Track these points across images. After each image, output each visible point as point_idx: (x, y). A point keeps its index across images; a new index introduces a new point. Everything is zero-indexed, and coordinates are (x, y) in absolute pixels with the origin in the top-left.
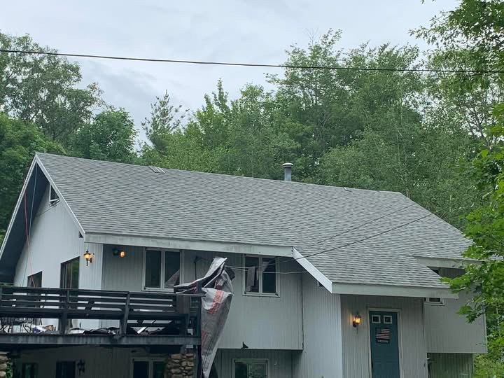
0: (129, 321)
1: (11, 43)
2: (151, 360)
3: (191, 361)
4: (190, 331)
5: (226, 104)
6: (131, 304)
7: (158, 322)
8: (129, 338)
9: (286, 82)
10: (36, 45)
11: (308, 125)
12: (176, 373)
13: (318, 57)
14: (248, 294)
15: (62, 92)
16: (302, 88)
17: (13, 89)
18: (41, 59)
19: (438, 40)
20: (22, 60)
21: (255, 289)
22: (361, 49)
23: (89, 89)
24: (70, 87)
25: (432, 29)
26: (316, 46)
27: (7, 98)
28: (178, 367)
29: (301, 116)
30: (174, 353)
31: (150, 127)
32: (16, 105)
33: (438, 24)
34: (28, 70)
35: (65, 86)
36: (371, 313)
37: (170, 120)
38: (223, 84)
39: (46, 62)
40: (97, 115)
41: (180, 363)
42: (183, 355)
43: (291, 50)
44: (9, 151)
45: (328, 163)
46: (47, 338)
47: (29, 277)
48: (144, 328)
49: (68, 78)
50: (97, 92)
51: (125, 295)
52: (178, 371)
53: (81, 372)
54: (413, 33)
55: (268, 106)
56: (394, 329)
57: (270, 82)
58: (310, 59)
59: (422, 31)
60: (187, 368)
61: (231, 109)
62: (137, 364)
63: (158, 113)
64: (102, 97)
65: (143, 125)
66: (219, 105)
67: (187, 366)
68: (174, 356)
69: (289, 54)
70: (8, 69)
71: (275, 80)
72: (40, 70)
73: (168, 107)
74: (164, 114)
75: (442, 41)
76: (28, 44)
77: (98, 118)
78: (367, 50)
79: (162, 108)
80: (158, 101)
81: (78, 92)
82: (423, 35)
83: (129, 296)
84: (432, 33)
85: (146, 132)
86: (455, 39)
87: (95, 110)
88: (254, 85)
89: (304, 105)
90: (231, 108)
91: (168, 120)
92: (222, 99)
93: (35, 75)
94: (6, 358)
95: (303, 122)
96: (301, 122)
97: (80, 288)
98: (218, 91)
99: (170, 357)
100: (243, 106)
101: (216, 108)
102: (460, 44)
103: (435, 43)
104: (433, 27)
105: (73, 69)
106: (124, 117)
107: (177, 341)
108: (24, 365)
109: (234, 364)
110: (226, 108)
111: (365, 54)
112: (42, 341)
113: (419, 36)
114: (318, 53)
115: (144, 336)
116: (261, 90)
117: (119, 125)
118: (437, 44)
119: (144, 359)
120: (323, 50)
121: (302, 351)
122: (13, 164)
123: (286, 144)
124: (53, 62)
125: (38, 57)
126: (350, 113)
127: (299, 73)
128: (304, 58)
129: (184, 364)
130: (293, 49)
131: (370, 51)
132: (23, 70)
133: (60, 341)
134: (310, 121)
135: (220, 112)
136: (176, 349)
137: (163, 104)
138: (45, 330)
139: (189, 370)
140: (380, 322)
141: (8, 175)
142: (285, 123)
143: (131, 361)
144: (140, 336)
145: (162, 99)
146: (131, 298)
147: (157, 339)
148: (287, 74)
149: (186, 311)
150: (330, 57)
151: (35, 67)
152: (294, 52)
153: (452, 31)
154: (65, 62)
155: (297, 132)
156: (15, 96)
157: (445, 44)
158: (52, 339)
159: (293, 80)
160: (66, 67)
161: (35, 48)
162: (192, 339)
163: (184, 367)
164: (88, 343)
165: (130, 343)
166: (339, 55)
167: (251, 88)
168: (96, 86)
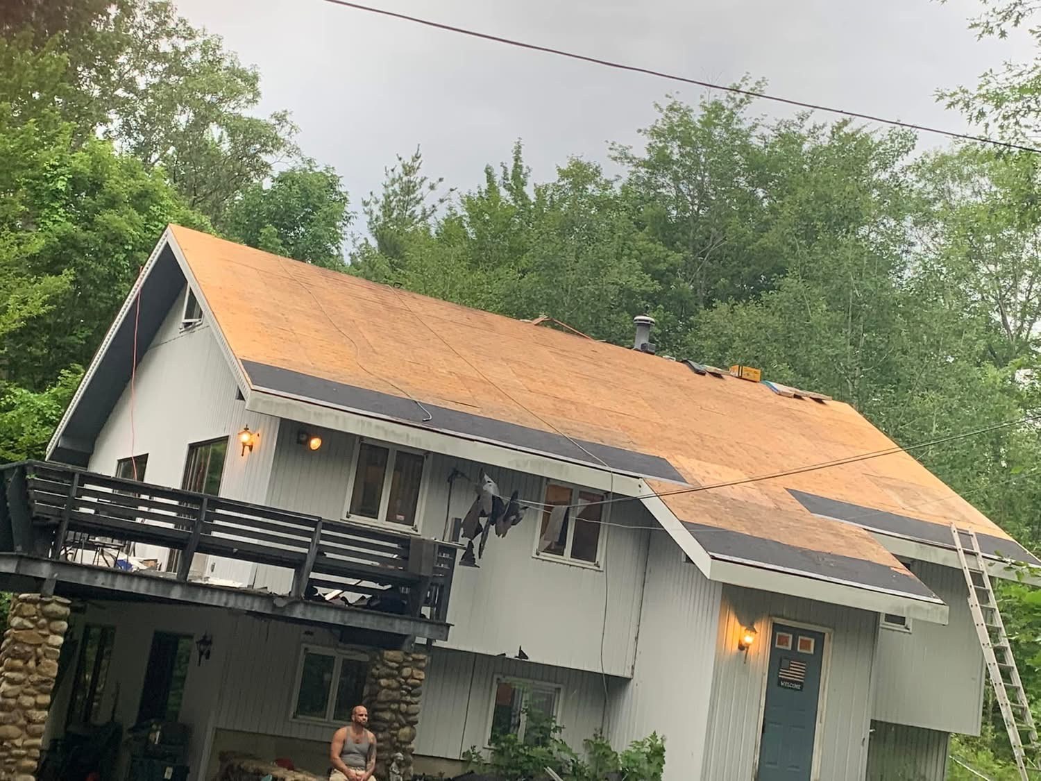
0: (313, 575)
1: (137, 10)
2: (340, 655)
3: (420, 669)
4: (426, 611)
5: (525, 189)
6: (322, 542)
7: (365, 584)
8: (309, 607)
9: (646, 164)
10: (181, 20)
11: (678, 251)
12: (388, 687)
13: (716, 125)
14: (543, 555)
15: (218, 119)
16: (676, 179)
17: (128, 101)
18: (189, 51)
19: (989, 118)
20: (150, 48)
21: (558, 548)
22: (798, 122)
23: (273, 121)
24: (236, 111)
25: (980, 95)
26: (715, 103)
27: (112, 115)
28: (394, 677)
29: (667, 232)
30: (390, 649)
31: (377, 211)
32: (127, 130)
33: (993, 86)
34: (159, 68)
35: (227, 108)
36: (776, 628)
37: (418, 202)
38: (522, 150)
39: (196, 56)
40: (281, 173)
41: (399, 669)
42: (407, 654)
43: (665, 103)
44: (107, 216)
45: (706, 330)
46: (153, 584)
47: (120, 461)
48: (337, 592)
49: (234, 93)
50: (287, 128)
51: (314, 524)
52: (394, 684)
53: (203, 657)
54: (941, 97)
55: (604, 205)
56: (814, 664)
57: (615, 159)
58: (699, 125)
59: (960, 95)
60: (410, 681)
61: (533, 201)
62: (311, 659)
63: (397, 187)
64: (295, 139)
65: (366, 204)
66: (510, 189)
67: (412, 677)
68: (390, 654)
69: (661, 110)
70: (122, 59)
71: (627, 158)
72: (183, 72)
73: (416, 177)
74: (408, 189)
75: (996, 120)
76: (168, 17)
77: (282, 179)
78: (808, 125)
79: (405, 179)
80: (400, 164)
81: (252, 122)
82: (961, 104)
83: (320, 525)
84: (978, 104)
85: (368, 218)
86: (1023, 121)
87: (279, 163)
88: (584, 160)
89: (674, 212)
90: (532, 197)
91: (413, 203)
92: (517, 178)
93: (173, 78)
94: (68, 610)
95: (670, 244)
96: (665, 244)
97: (221, 495)
98: (513, 162)
99: (382, 655)
100: (556, 198)
101: (504, 193)
102: (1029, 132)
103: (982, 123)
104: (983, 91)
105: (245, 80)
106: (331, 185)
107: (399, 626)
108: (87, 628)
109: (495, 687)
110: (524, 196)
111: (804, 132)
112: (140, 588)
113: (952, 104)
114: (717, 117)
115: (337, 608)
116: (597, 172)
117: (320, 198)
118: (987, 125)
119: (329, 652)
120: (727, 112)
121: (627, 680)
122: (111, 241)
123: (633, 282)
124: (211, 58)
125: (183, 45)
126: (761, 241)
127: (675, 151)
128: (688, 122)
129: (406, 672)
130: (670, 101)
131: (815, 127)
132: (150, 66)
133: (176, 593)
134: (684, 244)
135: (511, 202)
136: (396, 641)
137: (409, 170)
138: (143, 567)
139: (414, 686)
140: (790, 648)
141: (99, 260)
142: (634, 241)
143: (302, 651)
144: (330, 605)
145: (408, 161)
146: (323, 532)
147: (361, 616)
148: (651, 148)
149: (426, 571)
150: (737, 127)
151: (175, 64)
152: (671, 109)
153: (1020, 105)
154: (232, 62)
155: (657, 261)
156: (128, 114)
157: (1001, 127)
158: (161, 586)
159: (660, 162)
160: (235, 73)
161: (181, 27)
162: (428, 626)
163: (406, 678)
164: (230, 605)
165: (309, 616)
166: (755, 126)
167: (578, 165)
168: (288, 118)
